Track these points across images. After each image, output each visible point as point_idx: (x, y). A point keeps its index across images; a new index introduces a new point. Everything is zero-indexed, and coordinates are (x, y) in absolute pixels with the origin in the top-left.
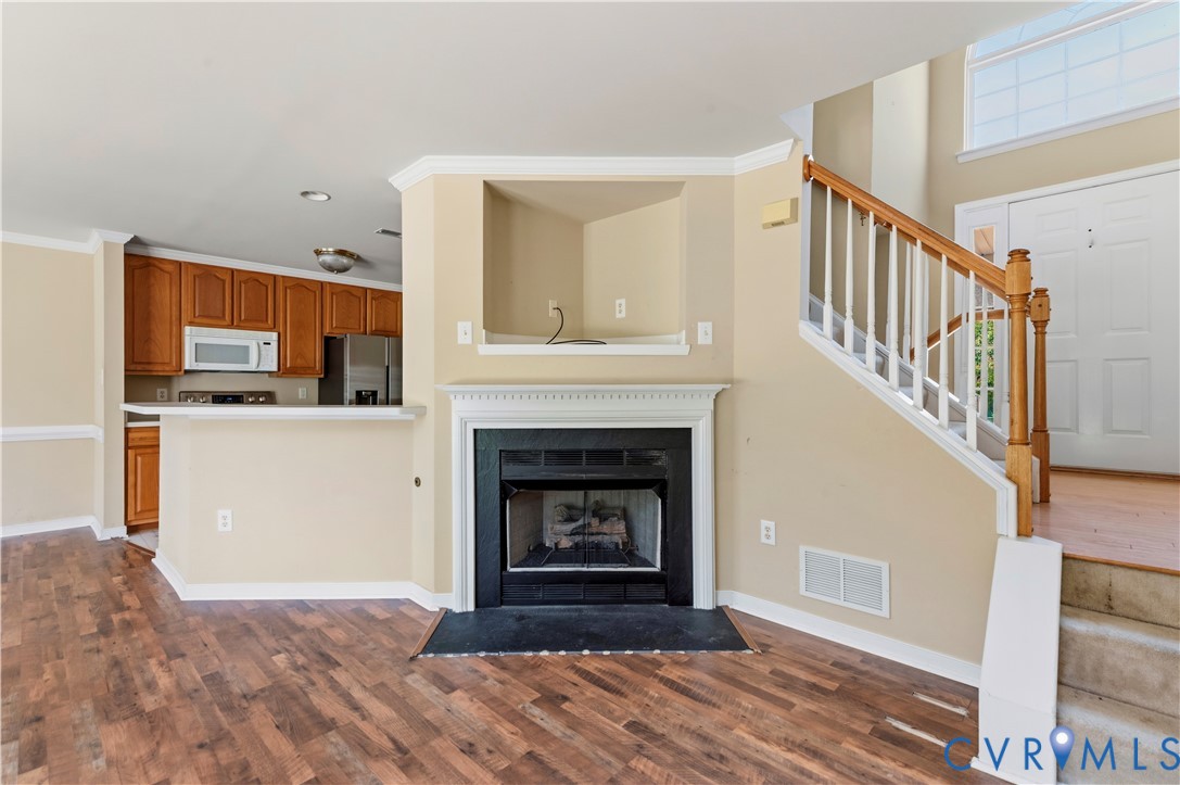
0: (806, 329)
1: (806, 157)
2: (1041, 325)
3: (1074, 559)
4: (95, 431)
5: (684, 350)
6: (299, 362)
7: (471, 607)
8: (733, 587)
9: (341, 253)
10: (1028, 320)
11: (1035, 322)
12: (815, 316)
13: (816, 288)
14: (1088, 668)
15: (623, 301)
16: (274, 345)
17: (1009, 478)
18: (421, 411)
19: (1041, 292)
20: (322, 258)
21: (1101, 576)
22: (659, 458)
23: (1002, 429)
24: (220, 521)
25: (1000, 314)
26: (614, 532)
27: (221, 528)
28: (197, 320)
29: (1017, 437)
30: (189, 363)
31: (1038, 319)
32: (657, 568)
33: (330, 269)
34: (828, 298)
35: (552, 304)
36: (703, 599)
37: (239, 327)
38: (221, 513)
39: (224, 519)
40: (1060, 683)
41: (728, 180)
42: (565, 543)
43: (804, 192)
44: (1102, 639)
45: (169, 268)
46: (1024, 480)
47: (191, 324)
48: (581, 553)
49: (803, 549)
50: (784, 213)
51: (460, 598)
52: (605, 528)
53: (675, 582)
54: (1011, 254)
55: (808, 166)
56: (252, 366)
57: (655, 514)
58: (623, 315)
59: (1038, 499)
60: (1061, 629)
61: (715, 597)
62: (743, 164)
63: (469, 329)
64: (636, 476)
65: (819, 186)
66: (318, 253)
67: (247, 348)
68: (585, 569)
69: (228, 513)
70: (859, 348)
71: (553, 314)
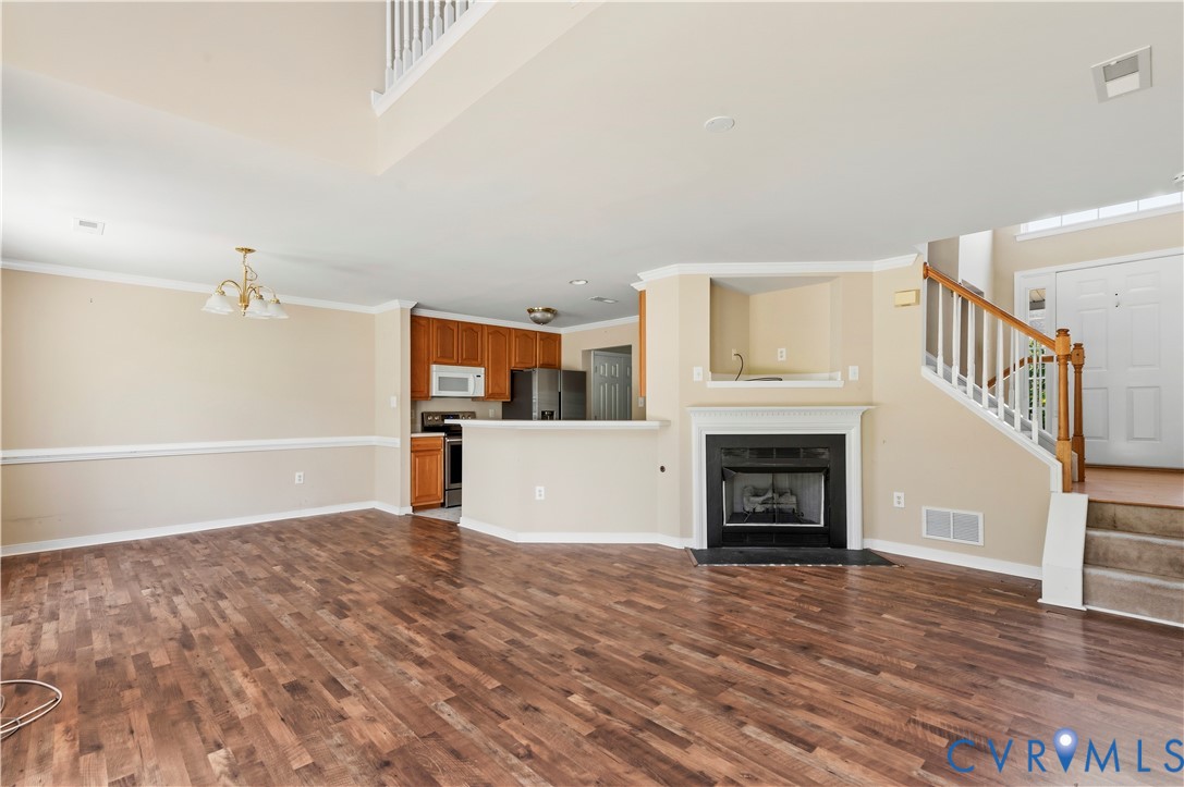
0: (926, 372)
1: (925, 264)
2: (1078, 368)
3: (1095, 502)
4: (397, 442)
5: (839, 383)
6: (497, 390)
7: (706, 547)
8: (873, 536)
9: (547, 310)
10: (1069, 363)
11: (1075, 366)
12: (931, 363)
13: (931, 347)
14: (1101, 554)
15: (784, 350)
16: (483, 376)
17: (1058, 459)
18: (665, 424)
19: (1078, 346)
20: (533, 315)
21: (1110, 511)
22: (823, 454)
23: (1052, 435)
24: (538, 493)
25: (1050, 359)
26: (788, 503)
27: (538, 498)
28: (440, 360)
29: (1062, 436)
30: (435, 391)
31: (1077, 363)
32: (822, 524)
33: (537, 321)
34: (940, 352)
35: (734, 352)
36: (854, 542)
37: (462, 365)
38: (538, 488)
39: (540, 492)
40: (1084, 563)
41: (870, 275)
42: (759, 509)
43: (923, 285)
44: (1108, 538)
45: (423, 322)
46: (1068, 461)
47: (435, 363)
48: (770, 515)
49: (924, 509)
50: (911, 297)
51: (699, 541)
52: (782, 500)
53: (833, 535)
54: (1059, 331)
55: (926, 270)
56: (470, 393)
57: (820, 487)
58: (784, 359)
59: (1077, 479)
60: (1086, 535)
61: (862, 542)
62: (878, 266)
63: (701, 371)
64: (809, 465)
65: (932, 282)
66: (531, 311)
67: (467, 379)
68: (775, 525)
69: (542, 488)
70: (962, 383)
71: (734, 358)
